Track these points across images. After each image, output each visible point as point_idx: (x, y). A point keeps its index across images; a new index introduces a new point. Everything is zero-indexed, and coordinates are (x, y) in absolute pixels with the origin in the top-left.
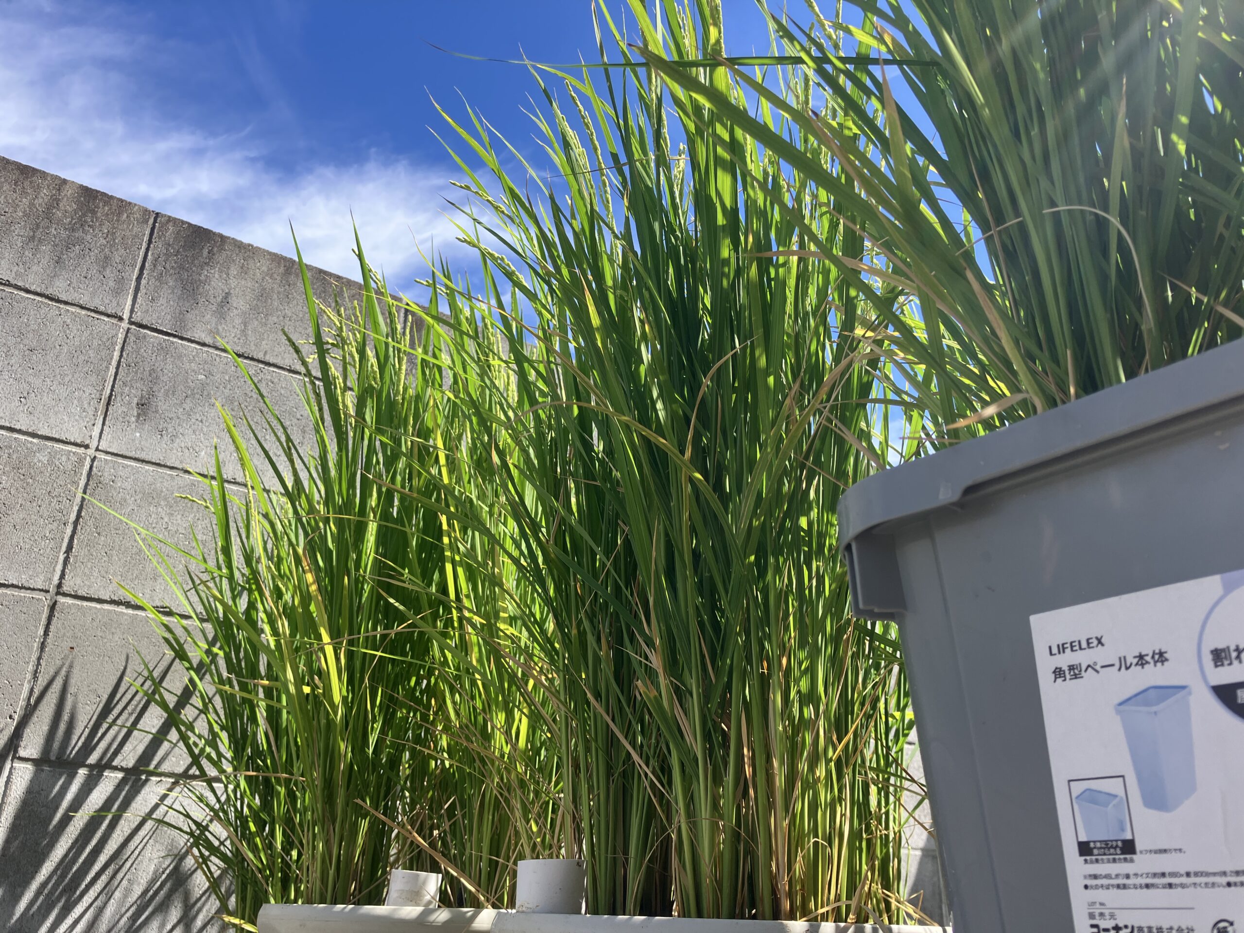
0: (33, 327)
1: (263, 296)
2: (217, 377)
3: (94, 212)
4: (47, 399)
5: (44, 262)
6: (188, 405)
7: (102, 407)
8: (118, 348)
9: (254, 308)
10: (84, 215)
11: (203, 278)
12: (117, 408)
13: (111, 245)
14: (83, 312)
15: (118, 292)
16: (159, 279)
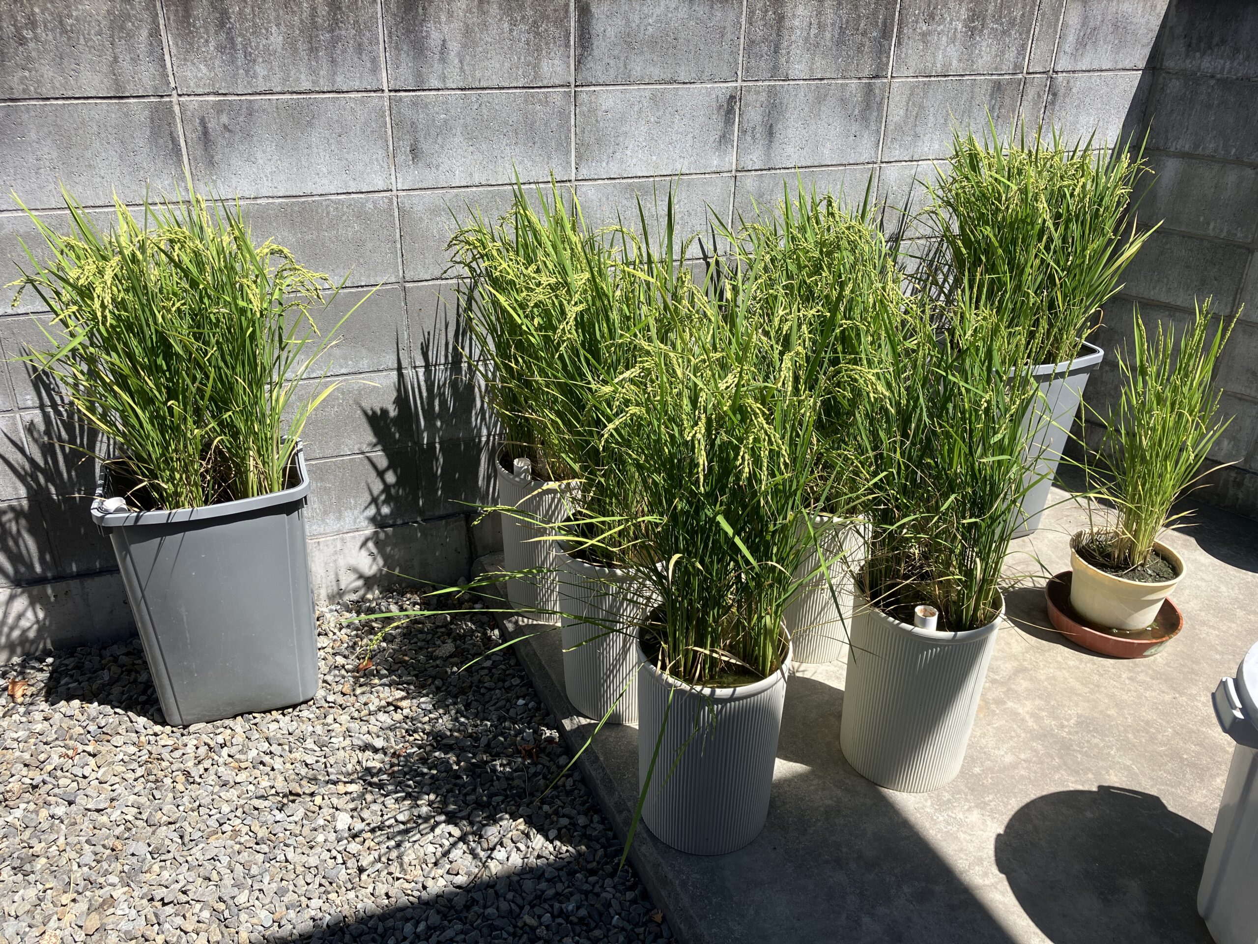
0: (335, 118)
1: (468, 31)
2: (453, 111)
3: (340, 8)
4: (360, 167)
5: (324, 65)
6: (440, 140)
7: (391, 161)
8: (387, 113)
9: (465, 46)
10: (335, 14)
11: (424, 34)
12: (401, 158)
13: (360, 32)
14: (360, 95)
15: (375, 70)
16: (397, 48)
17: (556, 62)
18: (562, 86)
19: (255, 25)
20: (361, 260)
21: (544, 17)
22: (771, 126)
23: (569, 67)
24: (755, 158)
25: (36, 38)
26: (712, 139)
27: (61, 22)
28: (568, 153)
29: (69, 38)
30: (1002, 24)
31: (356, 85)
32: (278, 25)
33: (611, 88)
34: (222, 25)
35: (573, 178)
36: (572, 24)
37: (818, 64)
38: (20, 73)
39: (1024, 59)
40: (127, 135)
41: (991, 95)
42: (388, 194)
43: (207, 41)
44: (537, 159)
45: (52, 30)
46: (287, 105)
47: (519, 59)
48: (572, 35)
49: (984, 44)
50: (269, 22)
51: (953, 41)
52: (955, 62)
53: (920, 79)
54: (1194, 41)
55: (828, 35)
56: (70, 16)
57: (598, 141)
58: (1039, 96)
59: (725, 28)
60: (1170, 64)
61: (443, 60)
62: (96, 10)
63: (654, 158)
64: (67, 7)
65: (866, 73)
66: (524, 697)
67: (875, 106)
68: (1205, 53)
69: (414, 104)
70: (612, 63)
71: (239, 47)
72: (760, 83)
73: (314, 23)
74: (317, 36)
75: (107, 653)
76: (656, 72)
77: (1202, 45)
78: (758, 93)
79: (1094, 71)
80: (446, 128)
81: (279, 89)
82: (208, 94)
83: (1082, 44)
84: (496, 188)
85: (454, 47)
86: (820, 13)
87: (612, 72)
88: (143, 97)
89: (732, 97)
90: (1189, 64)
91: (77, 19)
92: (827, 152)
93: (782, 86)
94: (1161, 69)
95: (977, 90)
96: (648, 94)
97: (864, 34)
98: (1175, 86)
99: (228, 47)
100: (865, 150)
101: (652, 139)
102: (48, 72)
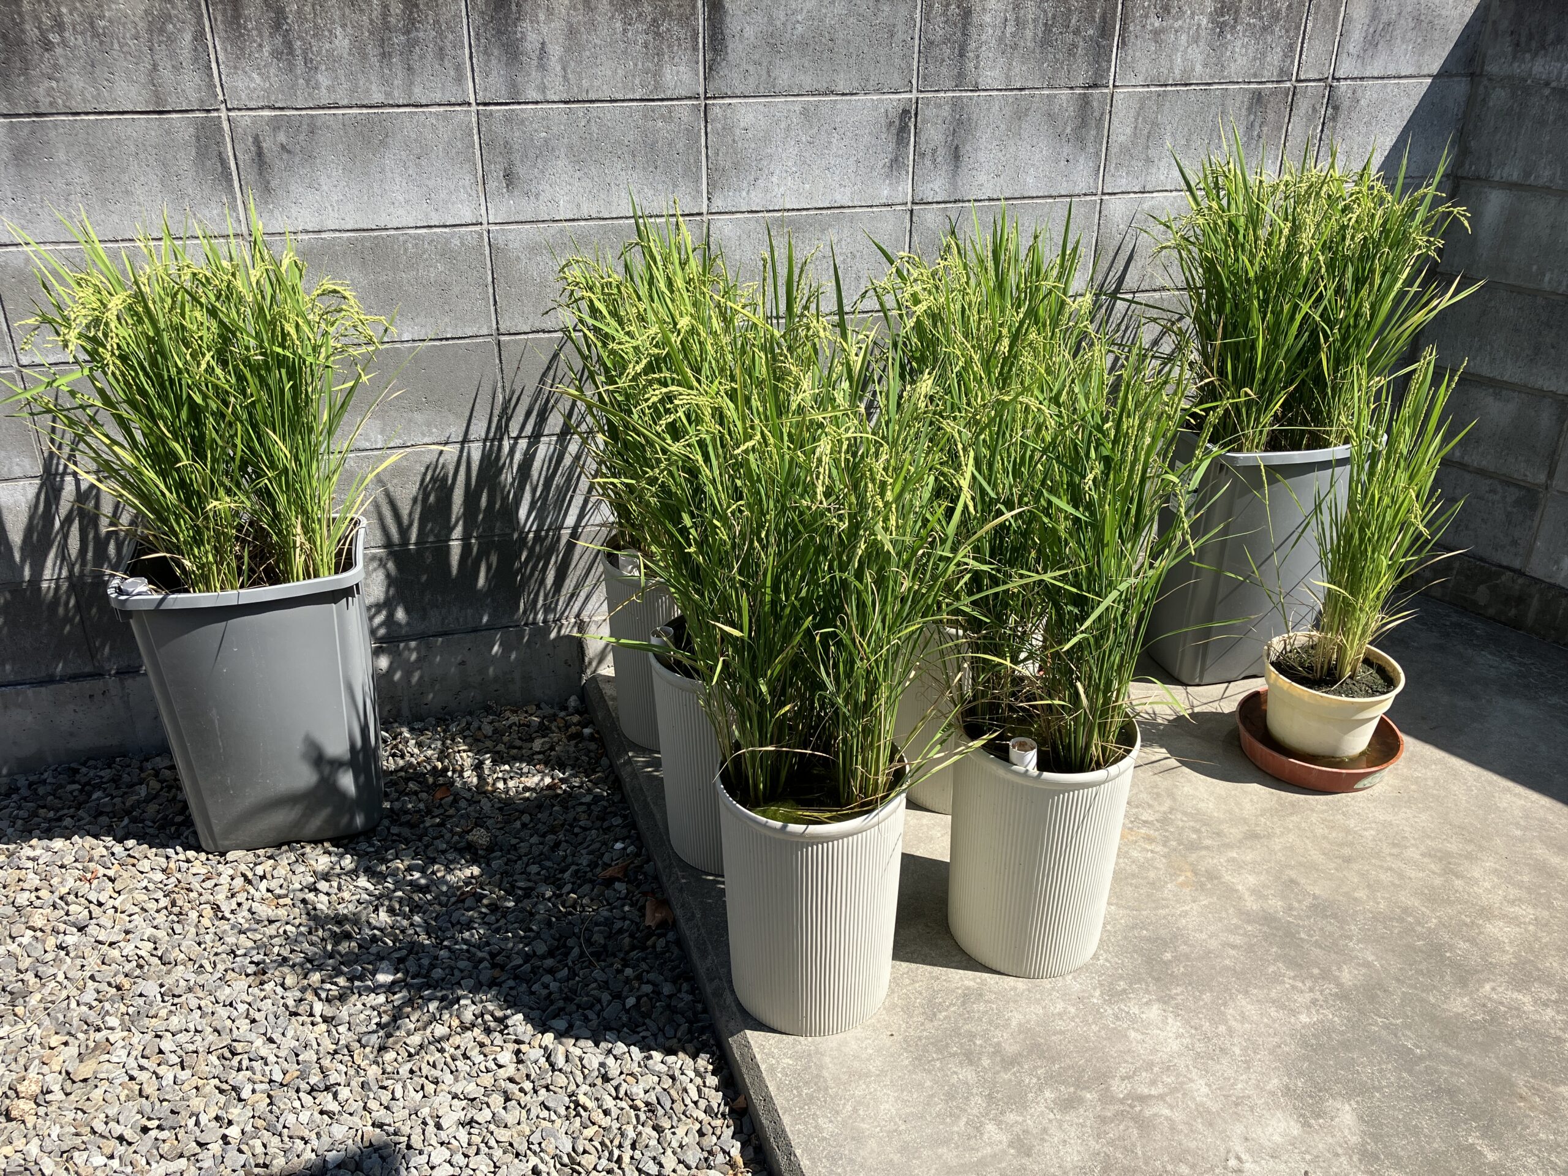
0: (413, 136)
1: (572, 32)
2: (555, 129)
3: (417, 6)
4: (443, 195)
5: (400, 74)
6: (540, 164)
7: (480, 188)
8: (475, 131)
9: (568, 50)
10: (411, 13)
11: (519, 35)
12: (492, 185)
13: (441, 34)
14: (442, 109)
15: (459, 79)
16: (486, 53)
17: (682, 69)
18: (690, 98)
19: (316, 26)
20: (447, 308)
21: (666, 14)
22: (957, 147)
23: (697, 75)
24: (936, 187)
25: (64, 43)
26: (881, 164)
27: (92, 24)
28: (698, 180)
29: (101, 43)
30: (1261, 18)
31: (438, 97)
32: (344, 26)
33: (751, 100)
34: (277, 26)
35: (705, 211)
36: (701, 22)
37: (1017, 70)
38: (46, 83)
39: (1293, 62)
40: (169, 156)
41: (1249, 109)
42: (478, 228)
43: (260, 46)
44: (660, 187)
45: (82, 33)
46: (356, 121)
47: (636, 65)
48: (701, 36)
49: (1239, 43)
50: (333, 23)
51: (1196, 40)
52: (1199, 68)
53: (1153, 89)
54: (1523, 39)
55: (1029, 34)
56: (102, 17)
57: (736, 166)
58: (1314, 110)
59: (894, 26)
60: (1492, 68)
61: (542, 67)
62: (132, 10)
63: (807, 186)
64: (100, 6)
65: (1080, 82)
66: (623, 840)
67: (1093, 123)
68: (1536, 54)
69: (508, 119)
70: (751, 69)
71: (298, 52)
72: (942, 94)
73: (385, 22)
74: (390, 39)
75: (149, 765)
76: (807, 81)
77: (1534, 45)
78: (939, 106)
79: (1389, 77)
80: (547, 149)
81: (345, 102)
82: (262, 108)
83: (1371, 43)
84: (609, 222)
85: (555, 51)
86: (1018, 6)
87: (752, 82)
88: (186, 111)
89: (906, 112)
90: (1517, 69)
91: (110, 21)
92: (1030, 180)
93: (971, 98)
94: (1481, 75)
95: (1229, 102)
96: (798, 108)
97: (1077, 32)
98: (1499, 97)
99: (285, 52)
100: (1081, 179)
101: (805, 163)
102: (78, 82)
